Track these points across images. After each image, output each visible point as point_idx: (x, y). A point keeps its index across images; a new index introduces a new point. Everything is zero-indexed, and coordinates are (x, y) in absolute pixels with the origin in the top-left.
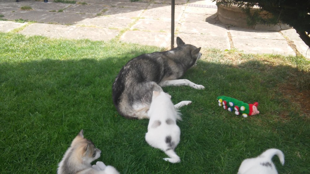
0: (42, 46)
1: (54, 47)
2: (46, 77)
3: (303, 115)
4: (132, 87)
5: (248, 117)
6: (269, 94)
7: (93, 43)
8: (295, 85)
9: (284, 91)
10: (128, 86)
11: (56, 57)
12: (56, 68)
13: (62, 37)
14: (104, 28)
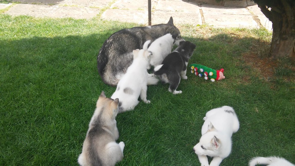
0: (28, 25)
1: (40, 26)
2: (35, 52)
3: (262, 78)
4: (115, 59)
5: (215, 82)
6: (234, 62)
7: (76, 21)
8: (256, 54)
9: (247, 59)
10: (111, 59)
11: (43, 34)
12: (44, 44)
13: (47, 16)
14: (85, 8)
